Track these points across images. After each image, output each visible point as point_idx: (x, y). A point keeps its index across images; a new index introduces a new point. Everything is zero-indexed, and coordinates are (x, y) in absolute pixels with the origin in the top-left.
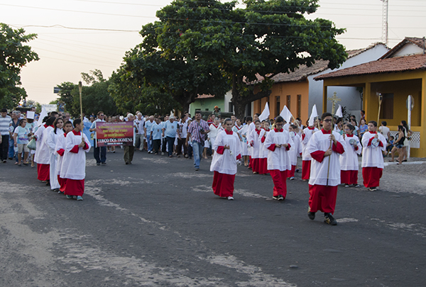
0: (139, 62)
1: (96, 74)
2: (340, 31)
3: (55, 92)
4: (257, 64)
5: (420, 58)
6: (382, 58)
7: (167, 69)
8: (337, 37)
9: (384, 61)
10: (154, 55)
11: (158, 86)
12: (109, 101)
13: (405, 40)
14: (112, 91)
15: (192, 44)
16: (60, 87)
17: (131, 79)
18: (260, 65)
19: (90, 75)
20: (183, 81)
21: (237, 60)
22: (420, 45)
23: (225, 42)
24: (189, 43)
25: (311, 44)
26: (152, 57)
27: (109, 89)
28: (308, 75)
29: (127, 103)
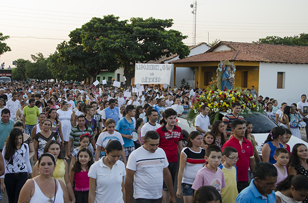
0: (69, 52)
1: (39, 55)
2: (185, 37)
3: (13, 64)
4: (140, 56)
5: (229, 53)
6: (207, 52)
7: (84, 56)
8: (183, 41)
9: (208, 54)
10: (77, 48)
11: (78, 65)
12: (47, 71)
13: (220, 43)
14: (49, 66)
15: (103, 45)
16: (17, 62)
17: (63, 62)
18: (142, 58)
19: (36, 56)
20: (93, 63)
21: (129, 55)
22: (228, 46)
23: (123, 44)
24: (101, 44)
25: (171, 45)
26: (75, 49)
27: (47, 65)
28: (165, 61)
29: (59, 74)
